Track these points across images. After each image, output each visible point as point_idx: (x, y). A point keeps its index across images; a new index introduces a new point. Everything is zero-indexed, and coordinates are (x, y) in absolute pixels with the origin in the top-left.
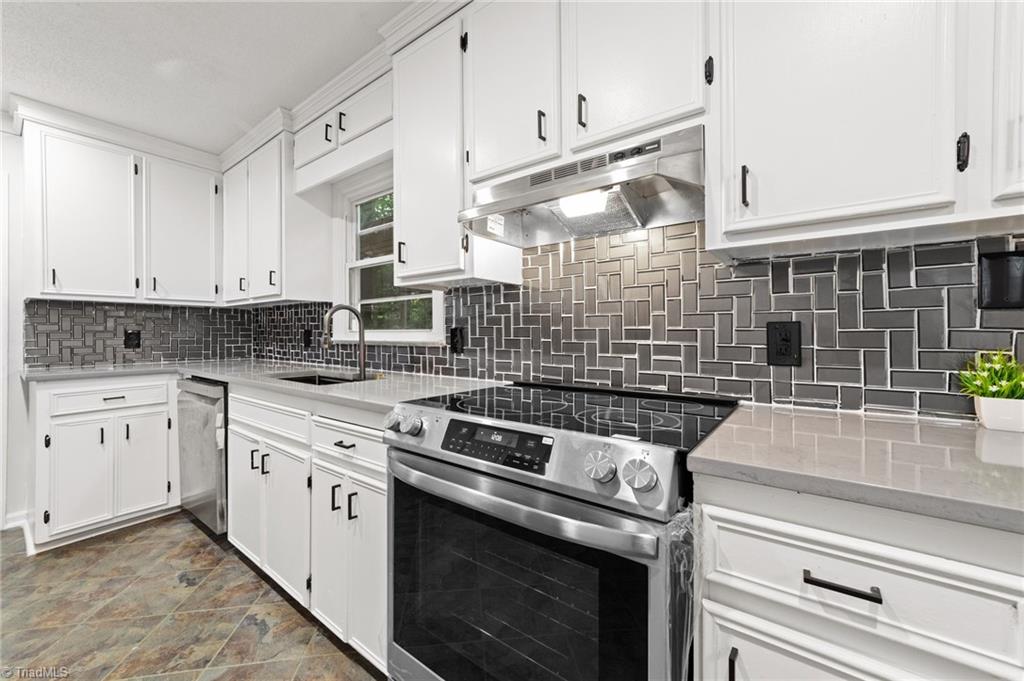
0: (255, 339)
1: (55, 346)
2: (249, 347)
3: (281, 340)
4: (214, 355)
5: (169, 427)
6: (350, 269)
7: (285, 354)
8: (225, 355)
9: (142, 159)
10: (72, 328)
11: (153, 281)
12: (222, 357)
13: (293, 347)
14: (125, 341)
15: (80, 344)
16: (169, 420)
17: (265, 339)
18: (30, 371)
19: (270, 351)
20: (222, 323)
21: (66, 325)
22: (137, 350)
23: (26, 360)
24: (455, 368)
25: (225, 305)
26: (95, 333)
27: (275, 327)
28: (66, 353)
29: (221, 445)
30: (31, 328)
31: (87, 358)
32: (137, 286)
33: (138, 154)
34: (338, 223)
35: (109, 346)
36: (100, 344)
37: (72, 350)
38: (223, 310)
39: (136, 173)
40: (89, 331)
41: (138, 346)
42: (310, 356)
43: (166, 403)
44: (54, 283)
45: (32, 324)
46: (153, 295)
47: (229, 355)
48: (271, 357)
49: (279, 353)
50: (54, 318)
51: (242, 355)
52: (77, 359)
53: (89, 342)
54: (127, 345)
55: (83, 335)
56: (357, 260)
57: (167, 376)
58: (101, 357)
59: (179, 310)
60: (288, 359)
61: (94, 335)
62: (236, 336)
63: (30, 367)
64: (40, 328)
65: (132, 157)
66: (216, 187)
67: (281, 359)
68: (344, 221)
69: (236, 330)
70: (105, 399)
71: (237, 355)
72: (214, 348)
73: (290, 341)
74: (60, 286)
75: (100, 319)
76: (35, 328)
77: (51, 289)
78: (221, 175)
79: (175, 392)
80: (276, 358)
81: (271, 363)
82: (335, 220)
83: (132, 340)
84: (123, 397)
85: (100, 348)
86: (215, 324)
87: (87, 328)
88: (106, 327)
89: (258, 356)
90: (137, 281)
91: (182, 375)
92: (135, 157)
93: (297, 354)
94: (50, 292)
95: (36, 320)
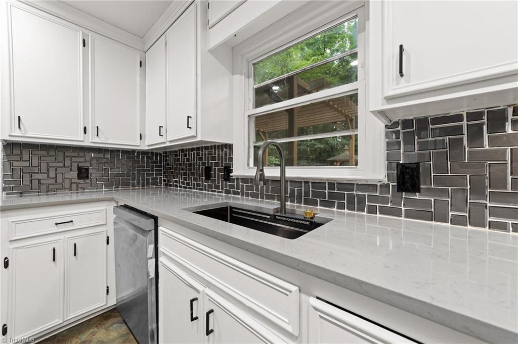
0: (164, 173)
1: (27, 178)
2: (161, 178)
3: (185, 174)
4: (138, 184)
5: (108, 243)
6: (249, 116)
7: (188, 184)
8: (145, 184)
9: (88, 35)
10: (40, 164)
11: (96, 128)
12: (143, 186)
13: (195, 180)
14: (78, 175)
15: (45, 176)
16: (108, 237)
17: (172, 173)
18: (7, 198)
19: (176, 182)
20: (143, 162)
21: (35, 161)
22: (87, 181)
23: (4, 189)
24: (403, 209)
25: (147, 148)
26: (56, 168)
27: (180, 165)
28: (35, 183)
29: (152, 274)
30: (8, 164)
31: (50, 187)
32: (85, 133)
33: (86, 31)
34: (239, 79)
35: (67, 178)
36: (60, 176)
37: (39, 181)
38: (144, 153)
39: (84, 46)
40: (51, 167)
41: (87, 177)
42: (210, 186)
43: (106, 224)
44: (19, 127)
45: (9, 161)
46: (97, 140)
47: (148, 184)
48: (176, 186)
49: (183, 183)
50: (26, 156)
51: (156, 184)
52: (43, 188)
53: (52, 174)
54: (79, 177)
55: (48, 170)
56: (253, 109)
57: (106, 203)
58: (61, 186)
59: (115, 152)
60: (191, 188)
61: (56, 170)
62: (152, 171)
63: (7, 194)
64: (15, 164)
65: (81, 32)
66: (141, 62)
67: (184, 187)
68: (243, 77)
69: (152, 167)
70: (56, 224)
71: (153, 184)
72: (138, 179)
73: (193, 174)
74: (25, 131)
75: (60, 158)
76: (11, 164)
77: (17, 132)
78: (143, 54)
79: (112, 217)
80: (181, 187)
81: (177, 190)
82: (235, 76)
83: (83, 173)
84: (72, 221)
85: (60, 180)
86: (138, 162)
87: (51, 164)
88: (64, 164)
89: (166, 185)
90: (85, 129)
91: (117, 202)
92: (83, 34)
93: (198, 185)
94: (18, 136)
95: (12, 158)
